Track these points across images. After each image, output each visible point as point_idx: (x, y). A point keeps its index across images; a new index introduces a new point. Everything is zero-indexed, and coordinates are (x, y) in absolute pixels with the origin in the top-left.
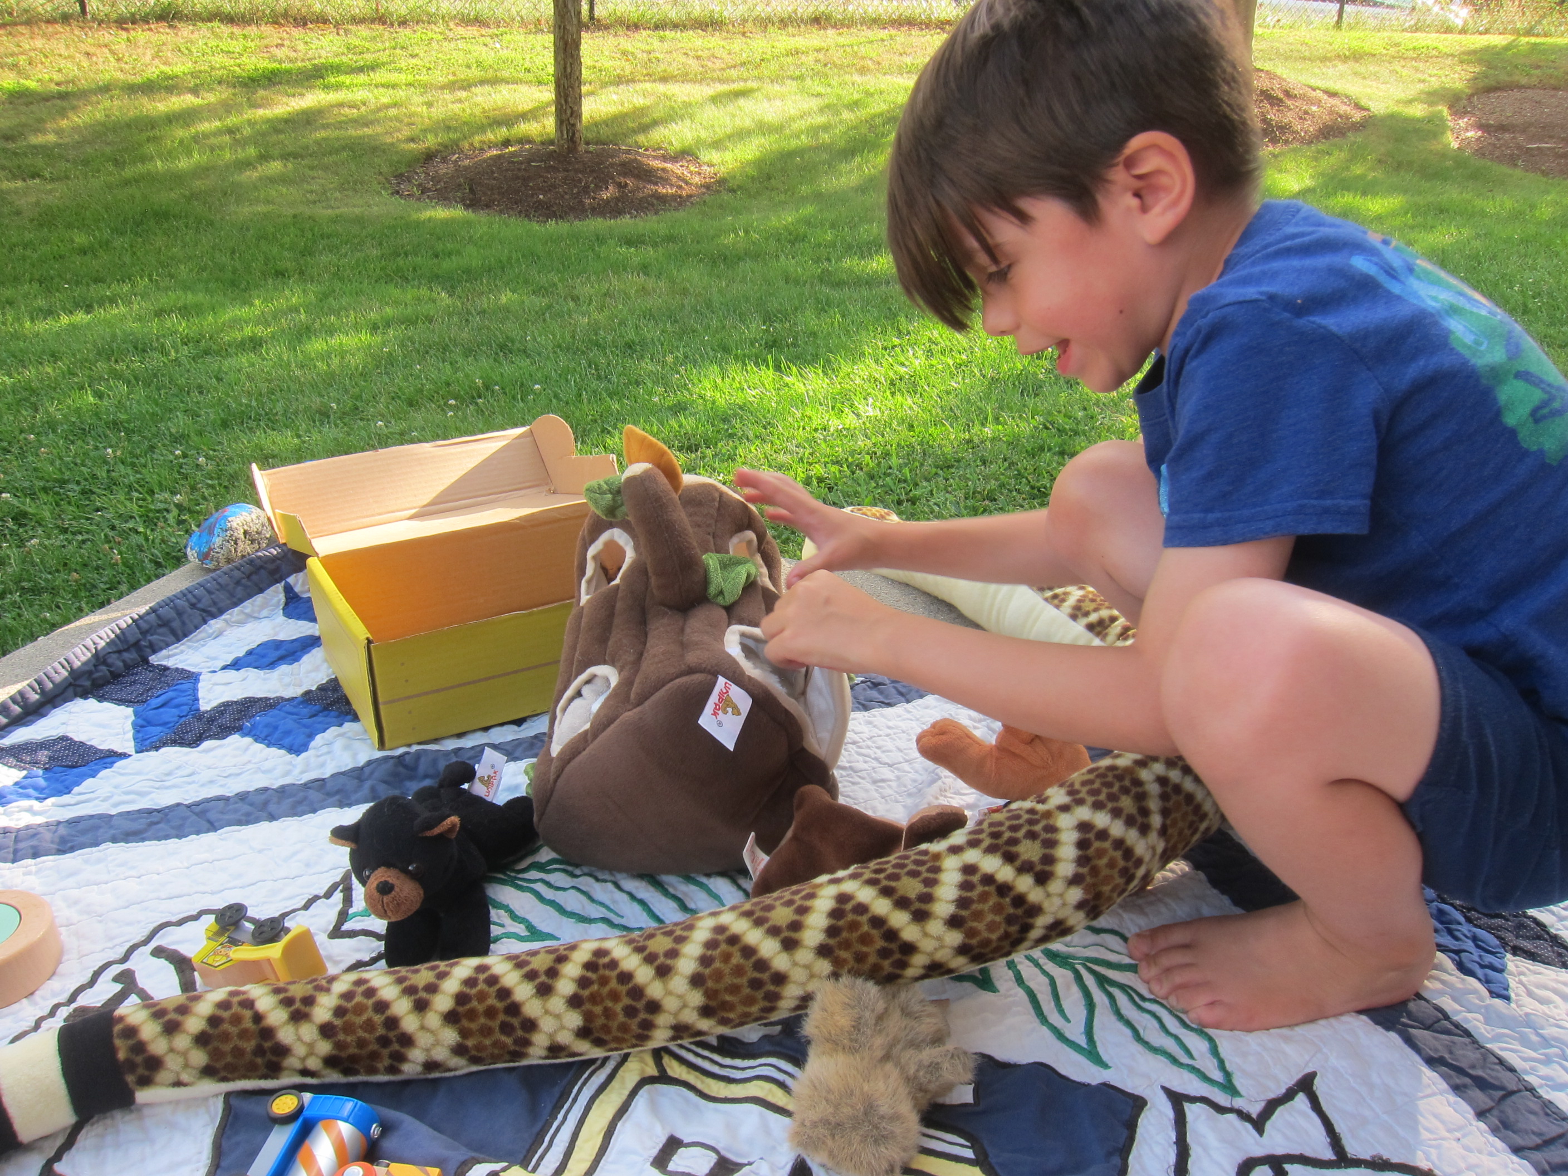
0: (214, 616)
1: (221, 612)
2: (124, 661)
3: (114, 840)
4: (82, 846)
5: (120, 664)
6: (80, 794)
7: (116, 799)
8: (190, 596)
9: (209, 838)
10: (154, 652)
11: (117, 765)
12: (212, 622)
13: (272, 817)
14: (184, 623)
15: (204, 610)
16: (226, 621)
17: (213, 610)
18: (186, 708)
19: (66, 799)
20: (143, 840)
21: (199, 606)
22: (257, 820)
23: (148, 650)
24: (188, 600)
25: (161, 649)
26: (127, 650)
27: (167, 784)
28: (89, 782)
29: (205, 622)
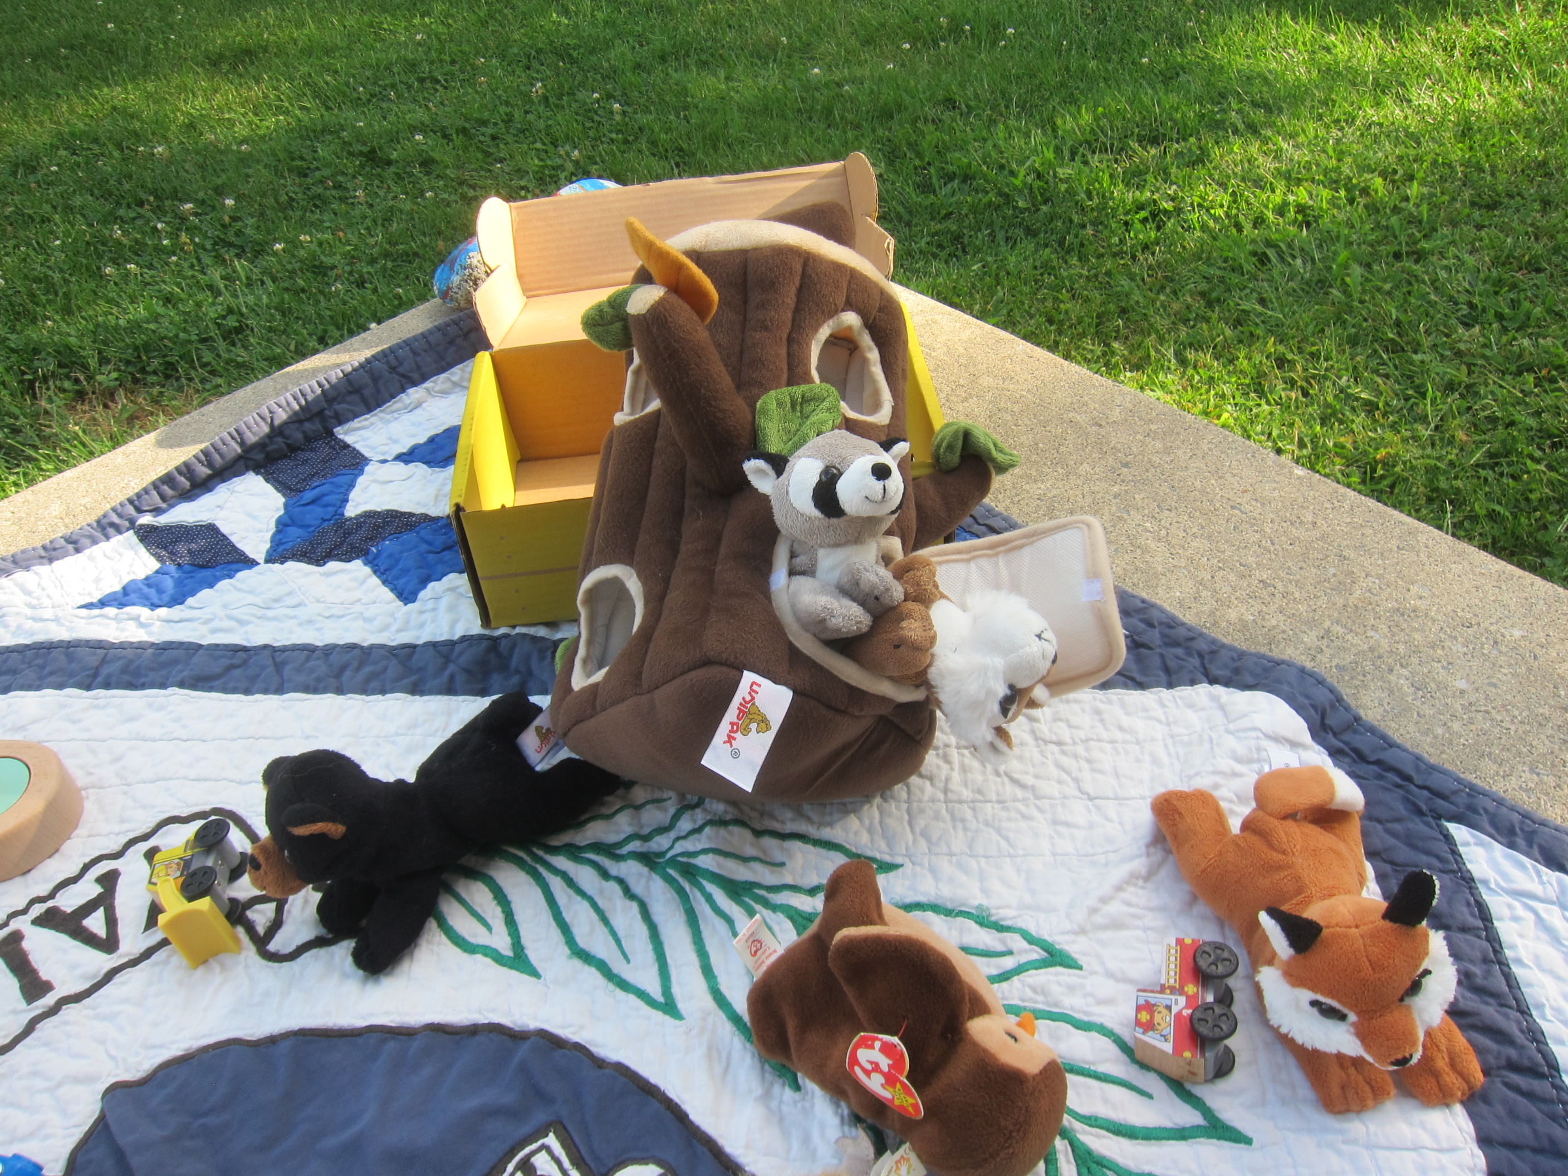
0: (415, 384)
1: (424, 379)
2: (304, 433)
3: (182, 685)
4: (152, 686)
5: (299, 436)
6: (191, 608)
7: (216, 624)
8: (391, 357)
9: (272, 700)
10: (341, 423)
11: (240, 575)
12: (411, 391)
13: (340, 691)
14: (378, 391)
15: (403, 376)
16: (427, 390)
17: (415, 376)
18: (331, 509)
19: (176, 612)
20: (211, 689)
21: (401, 370)
22: (324, 690)
23: (333, 421)
24: (388, 363)
25: (347, 421)
26: (309, 420)
27: (270, 613)
28: (205, 594)
29: (403, 390)
